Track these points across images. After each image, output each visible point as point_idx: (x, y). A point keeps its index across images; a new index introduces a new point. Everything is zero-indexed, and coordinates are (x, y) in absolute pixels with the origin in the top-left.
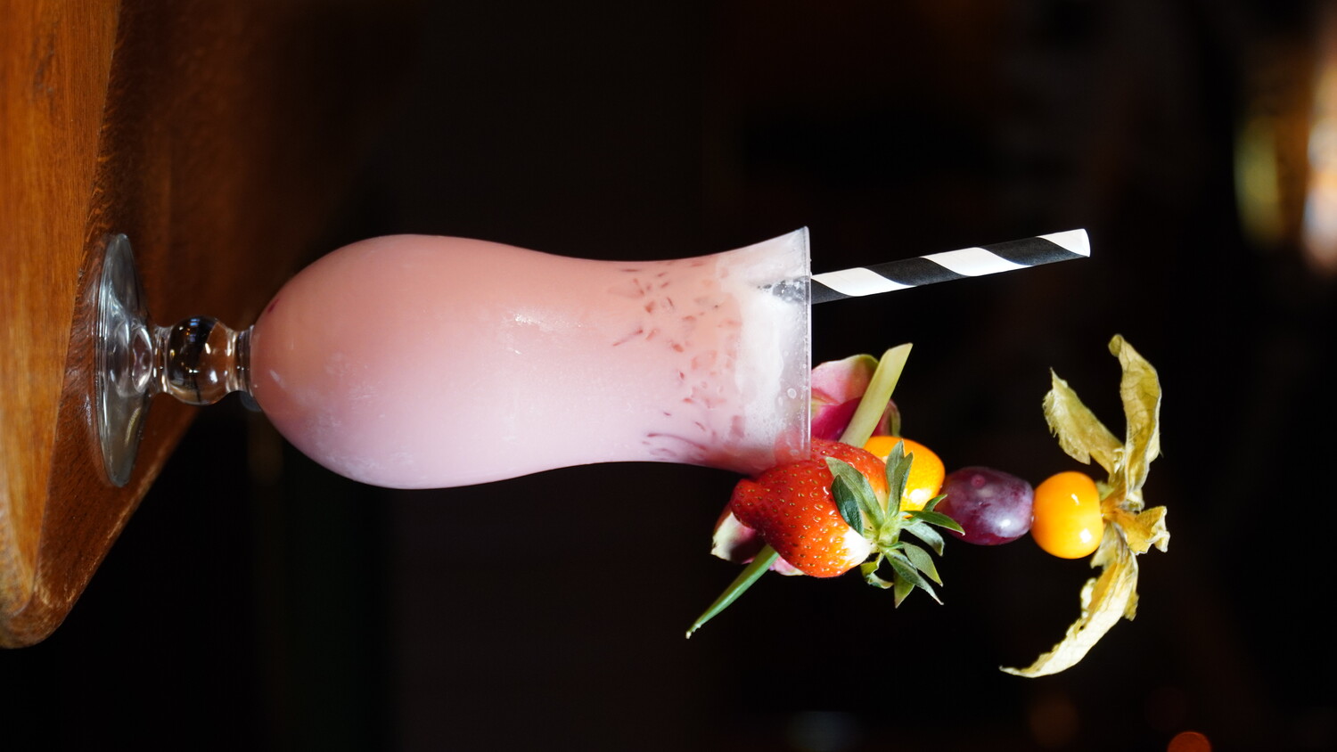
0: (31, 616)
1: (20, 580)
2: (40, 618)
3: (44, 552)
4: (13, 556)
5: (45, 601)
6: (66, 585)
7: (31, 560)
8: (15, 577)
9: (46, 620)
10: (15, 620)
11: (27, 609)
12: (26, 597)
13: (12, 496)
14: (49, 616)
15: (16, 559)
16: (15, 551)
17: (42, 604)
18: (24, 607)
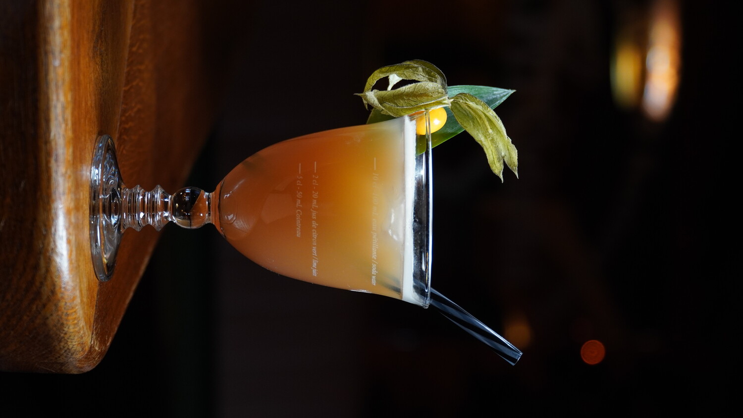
0: (89, 358)
1: (85, 339)
2: (94, 358)
3: (96, 320)
4: (81, 326)
5: (97, 349)
6: (107, 336)
7: (90, 327)
8: (82, 338)
9: (97, 359)
10: (80, 361)
11: (87, 355)
12: (87, 348)
13: (81, 291)
14: (99, 356)
15: (83, 327)
16: (82, 323)
17: (95, 350)
18: (86, 353)
